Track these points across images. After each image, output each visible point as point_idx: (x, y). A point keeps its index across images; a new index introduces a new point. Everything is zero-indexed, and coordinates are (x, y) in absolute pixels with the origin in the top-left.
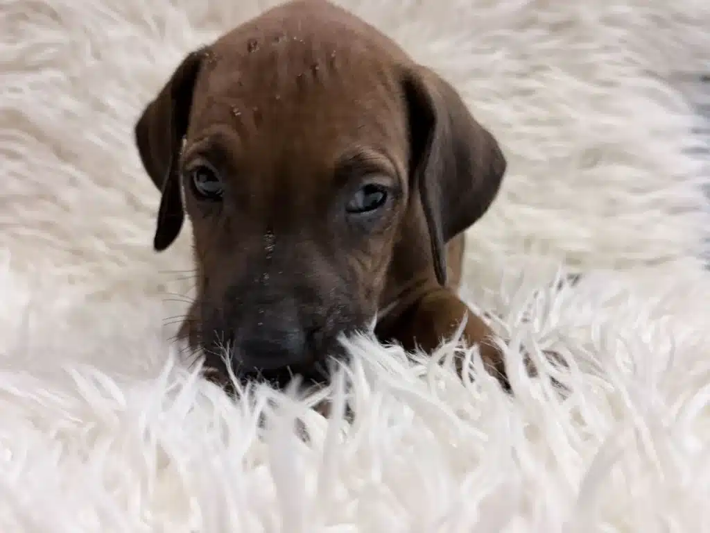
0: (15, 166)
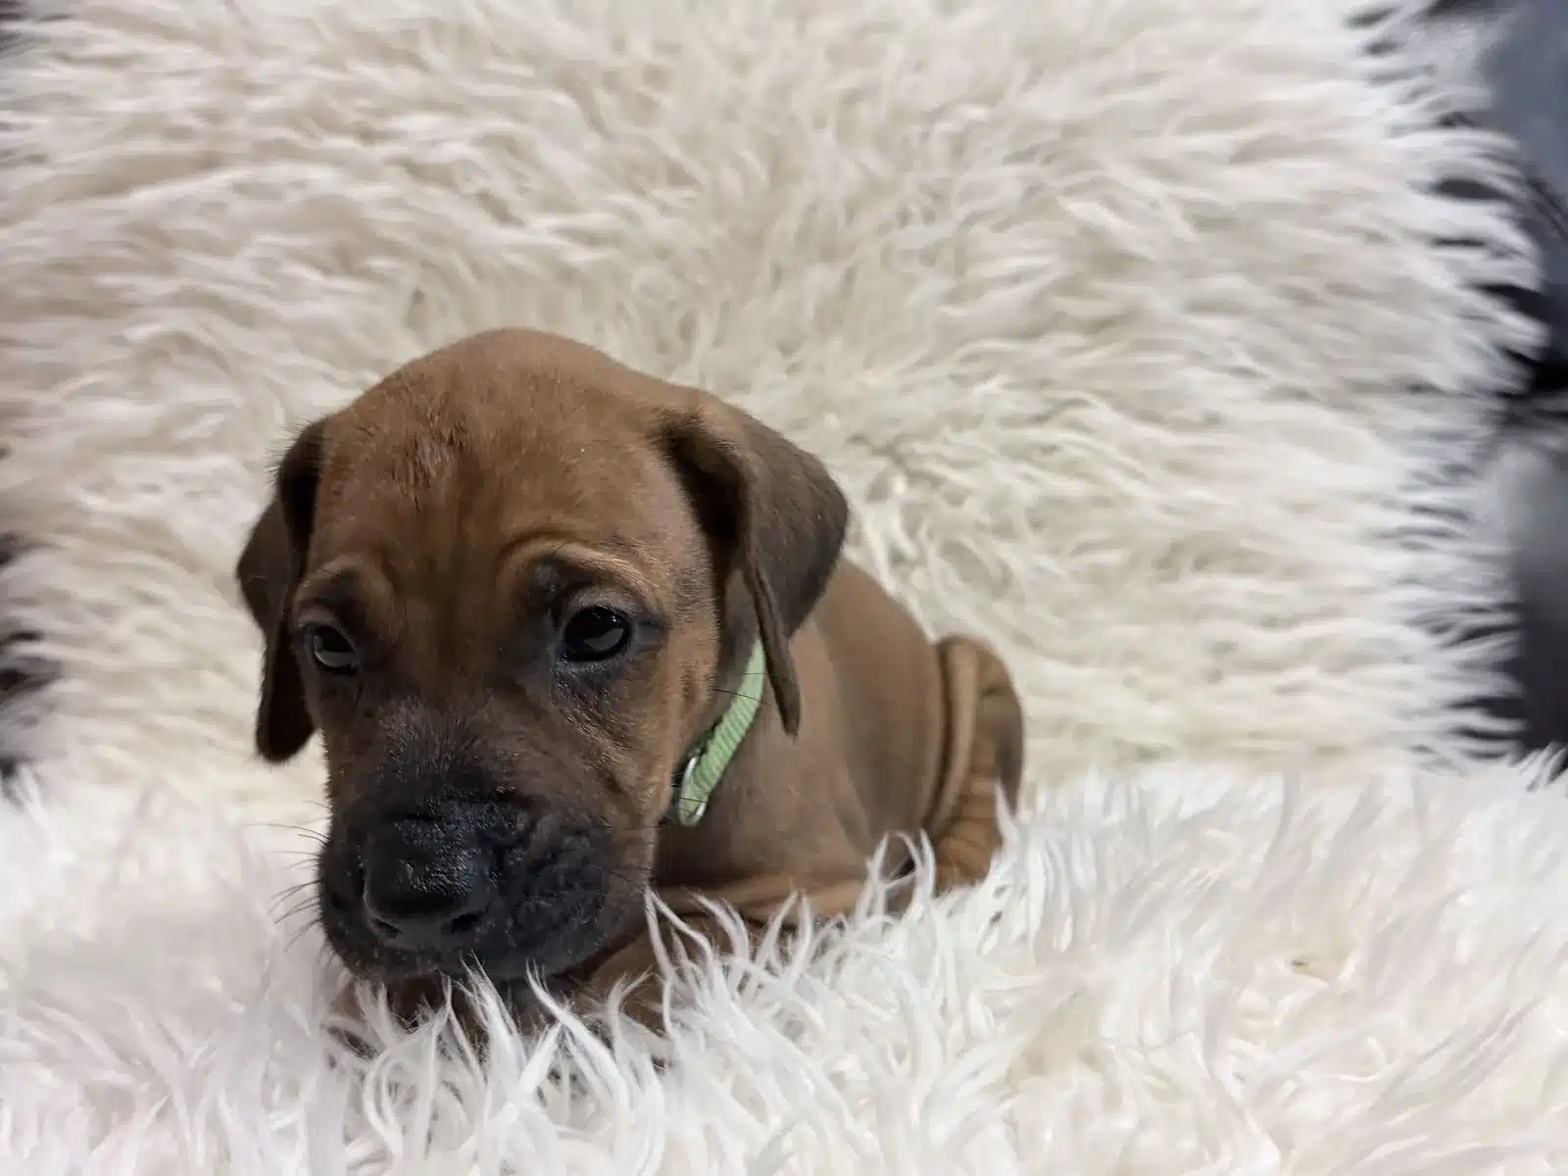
0: (149, 615)
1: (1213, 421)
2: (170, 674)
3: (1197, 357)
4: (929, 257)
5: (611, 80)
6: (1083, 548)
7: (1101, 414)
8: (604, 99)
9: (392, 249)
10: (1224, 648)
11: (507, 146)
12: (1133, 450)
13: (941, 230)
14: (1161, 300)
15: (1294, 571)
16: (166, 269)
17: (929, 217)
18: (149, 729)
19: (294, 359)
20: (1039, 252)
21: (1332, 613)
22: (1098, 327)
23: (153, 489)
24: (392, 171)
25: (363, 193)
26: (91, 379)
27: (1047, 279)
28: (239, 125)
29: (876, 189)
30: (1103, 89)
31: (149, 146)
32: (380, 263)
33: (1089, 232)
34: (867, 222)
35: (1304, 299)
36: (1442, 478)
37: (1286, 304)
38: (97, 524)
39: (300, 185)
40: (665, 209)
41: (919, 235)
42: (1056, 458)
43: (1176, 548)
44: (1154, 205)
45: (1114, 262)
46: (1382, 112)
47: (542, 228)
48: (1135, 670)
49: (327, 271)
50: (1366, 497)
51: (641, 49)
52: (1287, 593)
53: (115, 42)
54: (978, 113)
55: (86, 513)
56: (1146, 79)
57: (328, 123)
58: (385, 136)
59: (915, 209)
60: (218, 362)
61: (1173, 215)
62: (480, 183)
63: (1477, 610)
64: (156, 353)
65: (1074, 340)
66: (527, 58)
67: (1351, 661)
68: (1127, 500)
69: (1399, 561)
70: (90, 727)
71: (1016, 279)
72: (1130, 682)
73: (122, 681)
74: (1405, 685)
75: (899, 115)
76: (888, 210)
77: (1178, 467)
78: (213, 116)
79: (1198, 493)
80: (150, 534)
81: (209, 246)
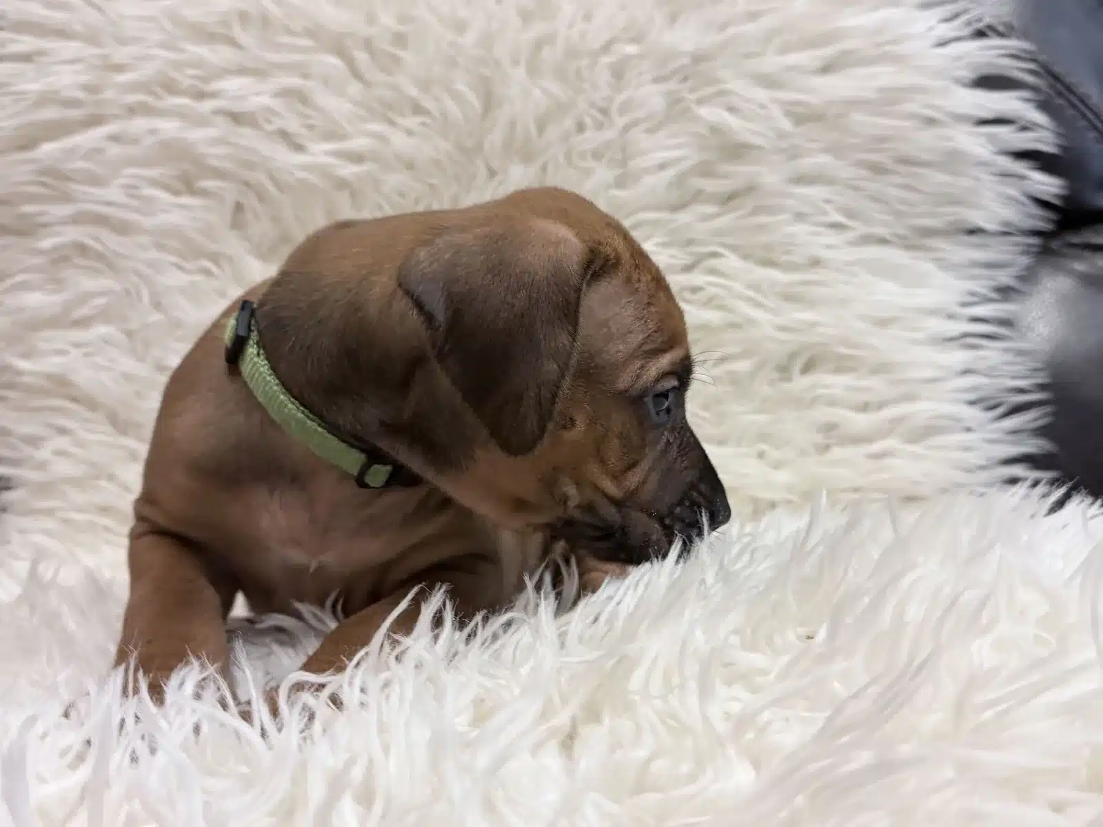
0: (62, 442)
1: (816, 263)
2: (77, 482)
3: (800, 217)
4: (597, 155)
5: (368, 45)
6: (723, 360)
7: (731, 261)
8: (361, 57)
9: (219, 174)
10: (830, 428)
11: (298, 97)
12: (755, 287)
13: (609, 134)
14: (770, 176)
15: (880, 369)
16: (67, 198)
17: (600, 126)
18: (66, 521)
19: (153, 254)
20: (679, 146)
21: (909, 398)
22: (729, 199)
23: (60, 352)
24: (220, 120)
25: (197, 135)
26: (20, 278)
27: (686, 165)
28: (109, 94)
29: (560, 108)
30: (723, 27)
31: (50, 113)
32: (209, 184)
33: (715, 130)
34: (553, 132)
35: (877, 169)
36: (994, 295)
37: (864, 173)
38: (26, 379)
39: (153, 132)
40: (410, 133)
41: (591, 139)
42: (701, 296)
43: (793, 356)
44: (763, 107)
45: (737, 151)
46: (931, 29)
47: (319, 152)
48: (764, 447)
49: (177, 193)
50: (933, 312)
51: (388, 20)
52: (877, 385)
53: (26, 43)
54: (631, 49)
55: (19, 373)
56: (753, 16)
57: (171, 88)
58: (213, 95)
59: (588, 121)
60: (104, 261)
61: (776, 112)
62: (278, 123)
63: (1021, 391)
64: (61, 258)
65: (710, 209)
66: (310, 33)
67: (925, 432)
68: (751, 322)
69: (959, 357)
70: (26, 522)
71: (662, 167)
72: (761, 455)
73: (45, 489)
74: (967, 449)
75: (572, 53)
76: (569, 123)
77: (790, 297)
78: (91, 89)
79: (807, 315)
80: (60, 385)
81: (95, 180)
